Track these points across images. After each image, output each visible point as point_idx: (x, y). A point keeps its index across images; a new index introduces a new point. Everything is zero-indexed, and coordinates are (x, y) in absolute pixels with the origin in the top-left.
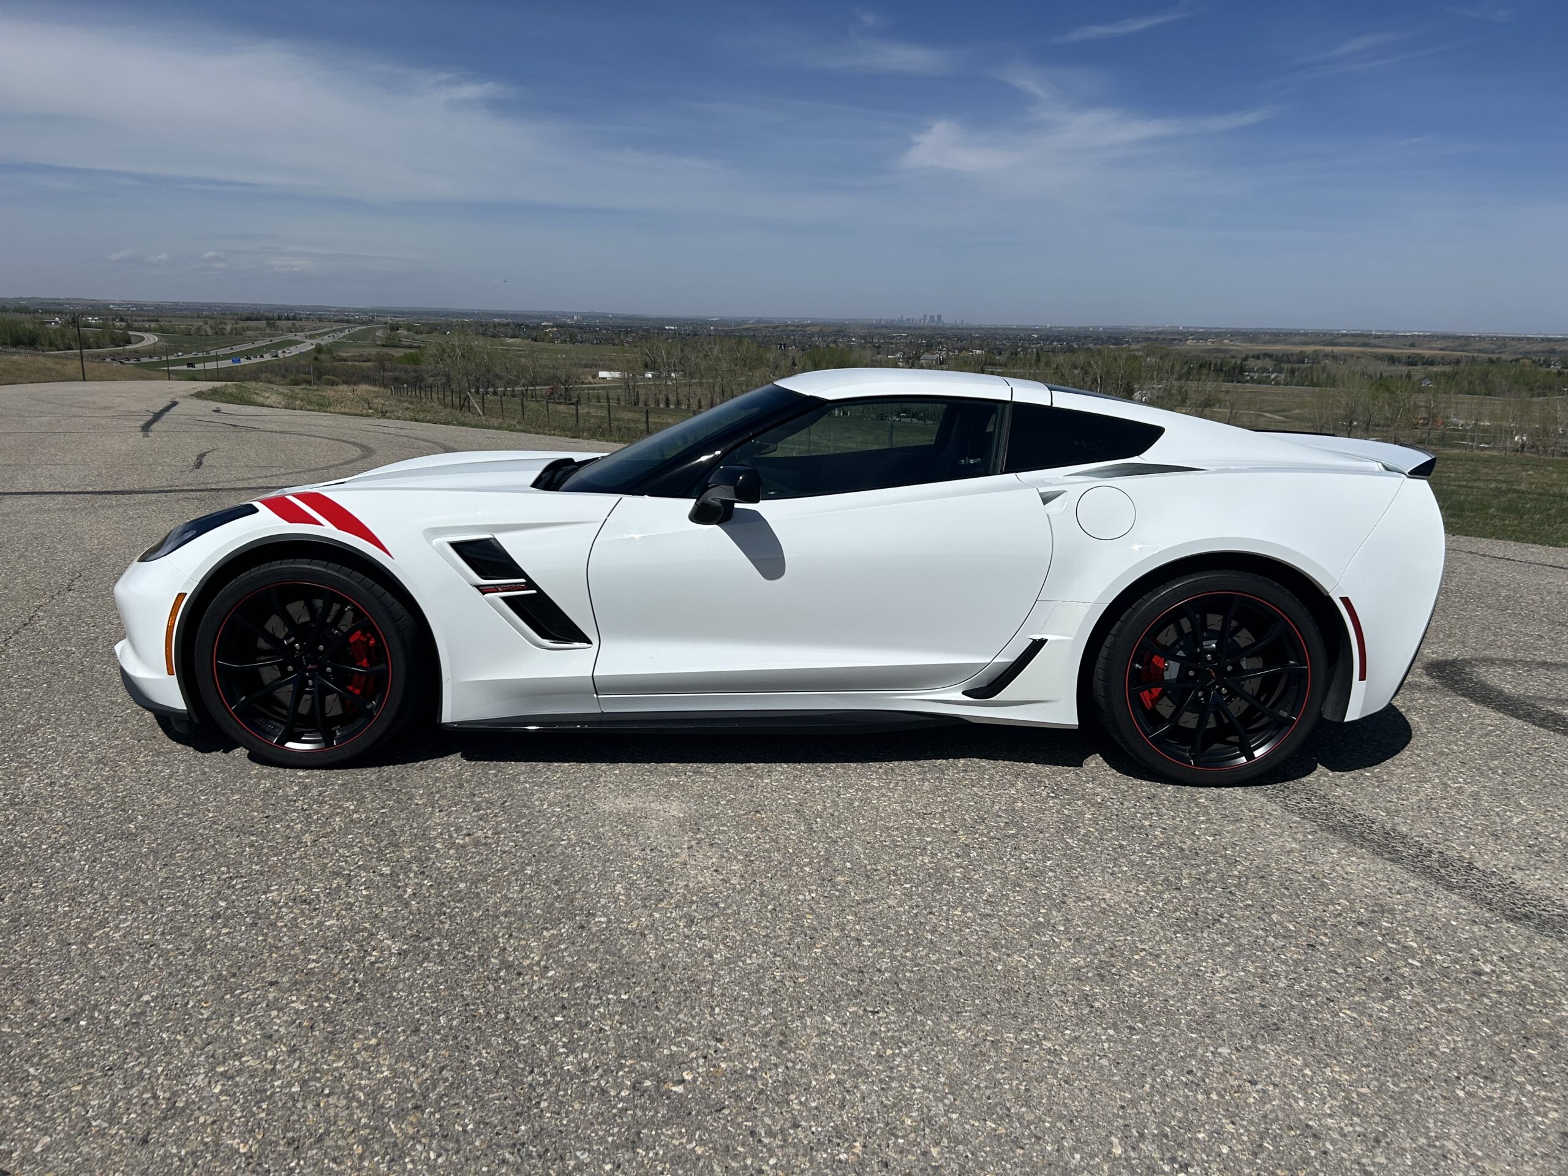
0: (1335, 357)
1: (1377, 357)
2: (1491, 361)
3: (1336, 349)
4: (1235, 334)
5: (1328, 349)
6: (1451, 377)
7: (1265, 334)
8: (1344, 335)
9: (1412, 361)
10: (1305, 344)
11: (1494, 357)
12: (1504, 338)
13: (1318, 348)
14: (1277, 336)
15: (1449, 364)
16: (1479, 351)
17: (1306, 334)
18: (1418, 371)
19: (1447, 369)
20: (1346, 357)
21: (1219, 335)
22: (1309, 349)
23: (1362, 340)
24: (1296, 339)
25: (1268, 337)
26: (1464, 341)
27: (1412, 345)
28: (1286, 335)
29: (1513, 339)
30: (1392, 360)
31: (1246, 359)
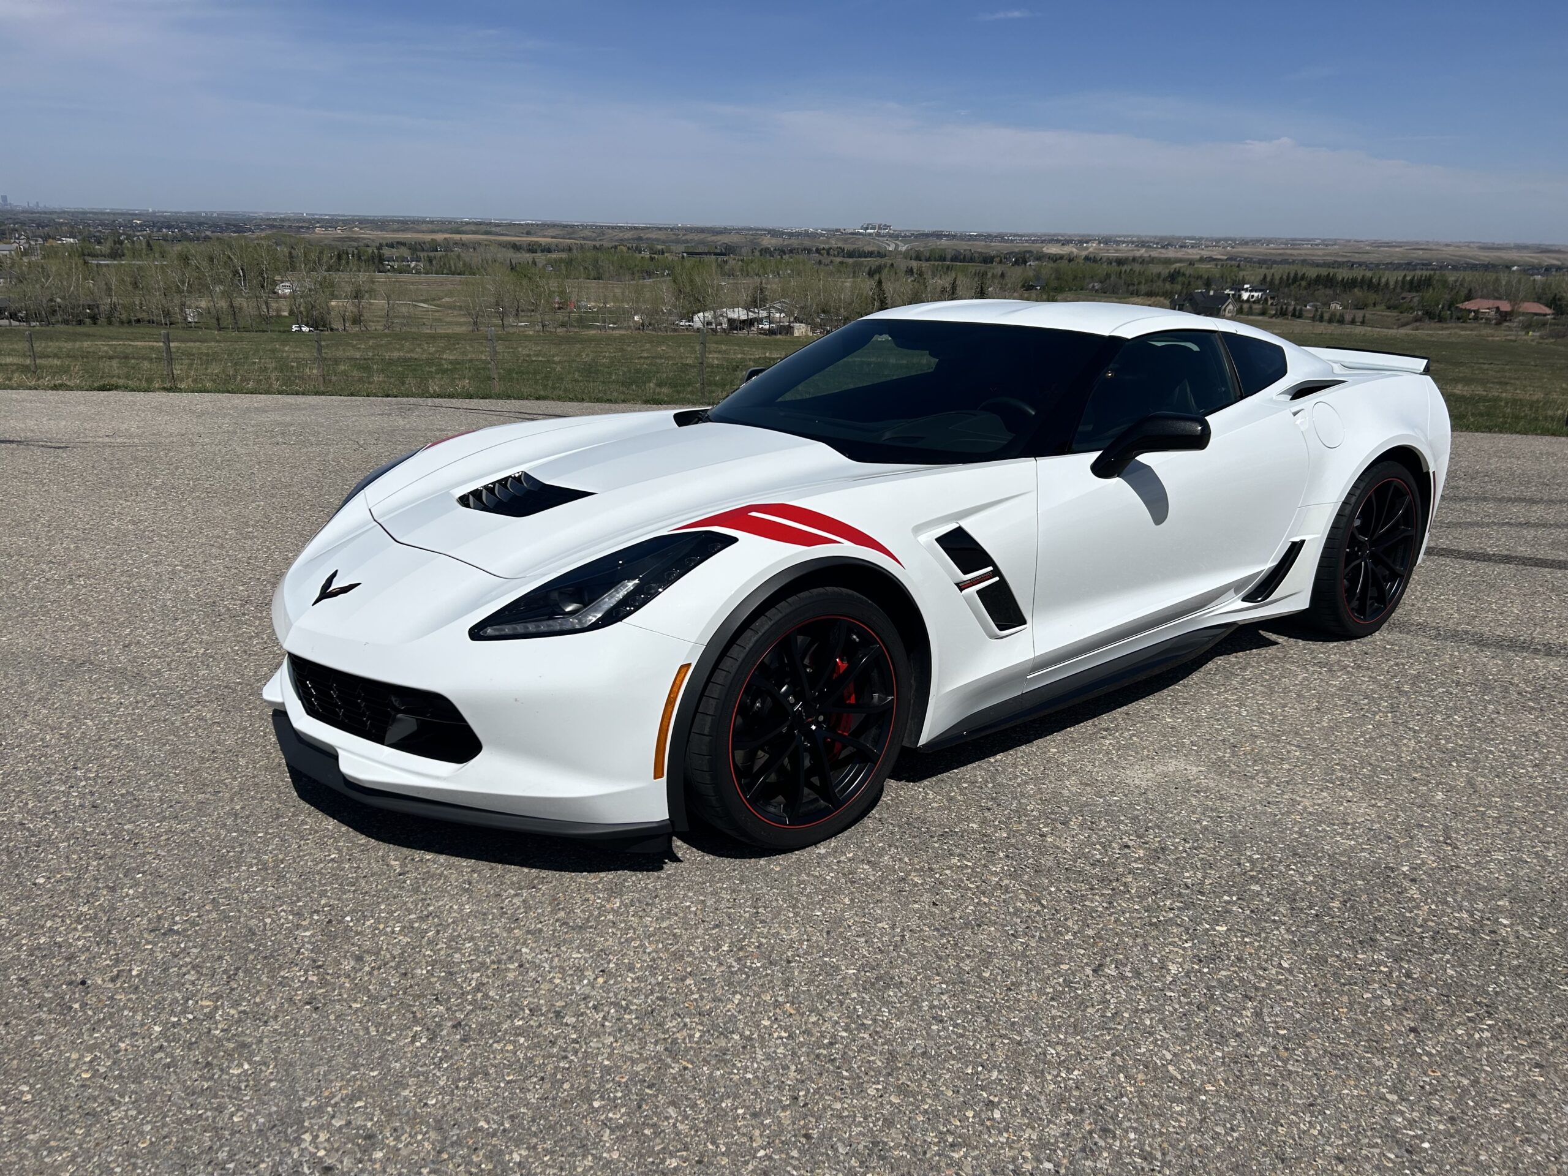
0: (463, 245)
1: (501, 244)
2: (595, 247)
3: (464, 237)
4: (363, 222)
5: (457, 237)
6: (569, 263)
7: (393, 221)
8: (468, 223)
9: (532, 249)
10: (433, 232)
11: (598, 244)
12: (601, 227)
13: (447, 236)
14: (405, 224)
15: (563, 251)
16: (584, 238)
17: (432, 222)
18: (541, 258)
19: (564, 255)
20: (475, 246)
21: (348, 223)
22: (439, 237)
23: (484, 228)
24: (424, 227)
25: (396, 226)
26: (570, 230)
27: (528, 233)
28: (413, 222)
29: (608, 227)
30: (516, 247)
31: (380, 247)
